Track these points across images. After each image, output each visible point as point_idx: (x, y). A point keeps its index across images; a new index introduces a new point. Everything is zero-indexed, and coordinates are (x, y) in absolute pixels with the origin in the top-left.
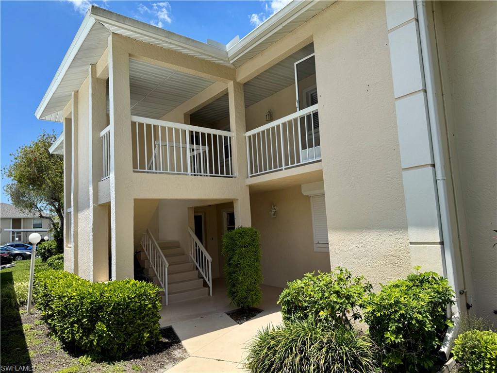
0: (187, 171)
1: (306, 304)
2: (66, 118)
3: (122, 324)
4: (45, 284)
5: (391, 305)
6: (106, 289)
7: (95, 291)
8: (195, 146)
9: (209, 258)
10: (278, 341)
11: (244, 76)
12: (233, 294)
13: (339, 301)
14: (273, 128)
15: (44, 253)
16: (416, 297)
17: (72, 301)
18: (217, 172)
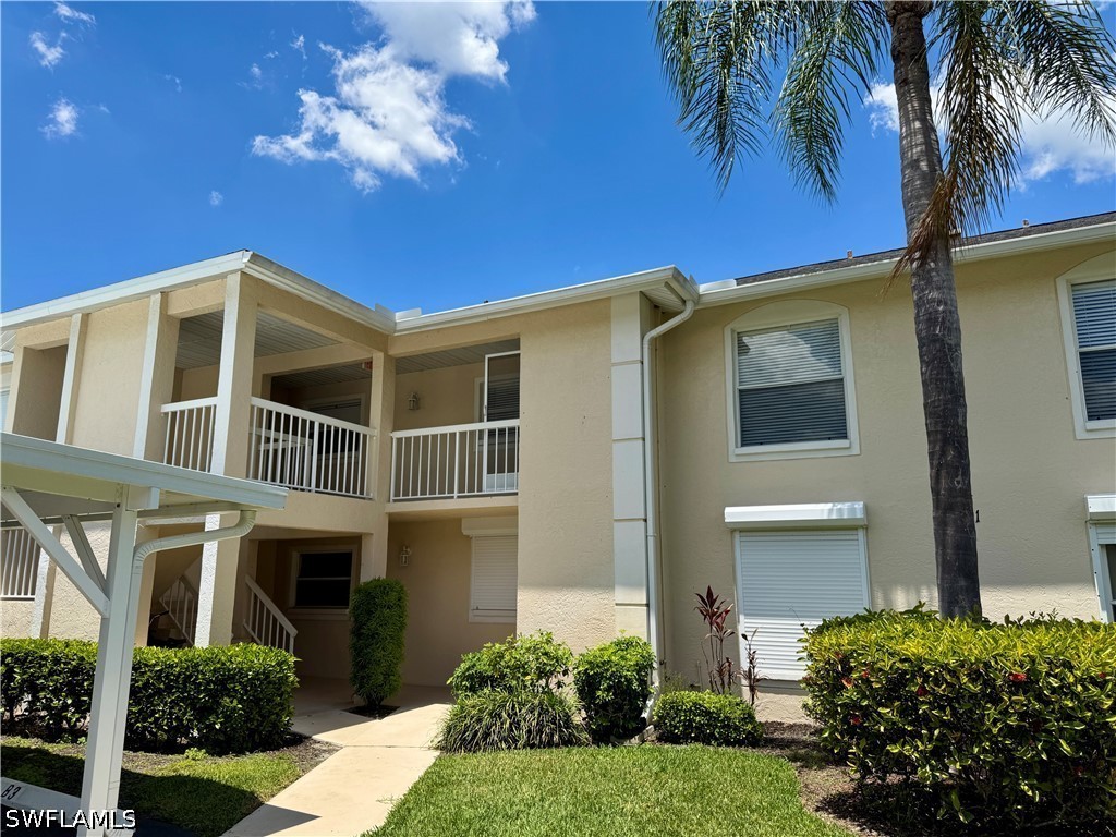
5: (603, 663)
9: (291, 631)
14: (443, 435)
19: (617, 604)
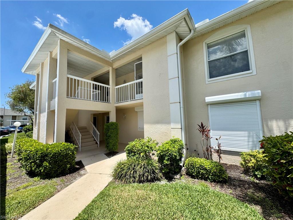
0: (91, 99)
1: (136, 151)
2: (37, 74)
3: (57, 162)
4: (20, 145)
5: (166, 150)
6: (50, 147)
7: (44, 148)
8: (95, 90)
9: (99, 133)
10: (125, 166)
11: (115, 66)
12: (107, 147)
13: (148, 149)
14: (126, 86)
15: (26, 130)
16: (174, 147)
17: (31, 153)
18: (103, 101)
19: (172, 128)
